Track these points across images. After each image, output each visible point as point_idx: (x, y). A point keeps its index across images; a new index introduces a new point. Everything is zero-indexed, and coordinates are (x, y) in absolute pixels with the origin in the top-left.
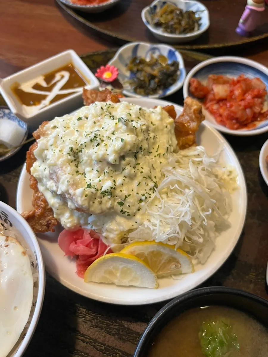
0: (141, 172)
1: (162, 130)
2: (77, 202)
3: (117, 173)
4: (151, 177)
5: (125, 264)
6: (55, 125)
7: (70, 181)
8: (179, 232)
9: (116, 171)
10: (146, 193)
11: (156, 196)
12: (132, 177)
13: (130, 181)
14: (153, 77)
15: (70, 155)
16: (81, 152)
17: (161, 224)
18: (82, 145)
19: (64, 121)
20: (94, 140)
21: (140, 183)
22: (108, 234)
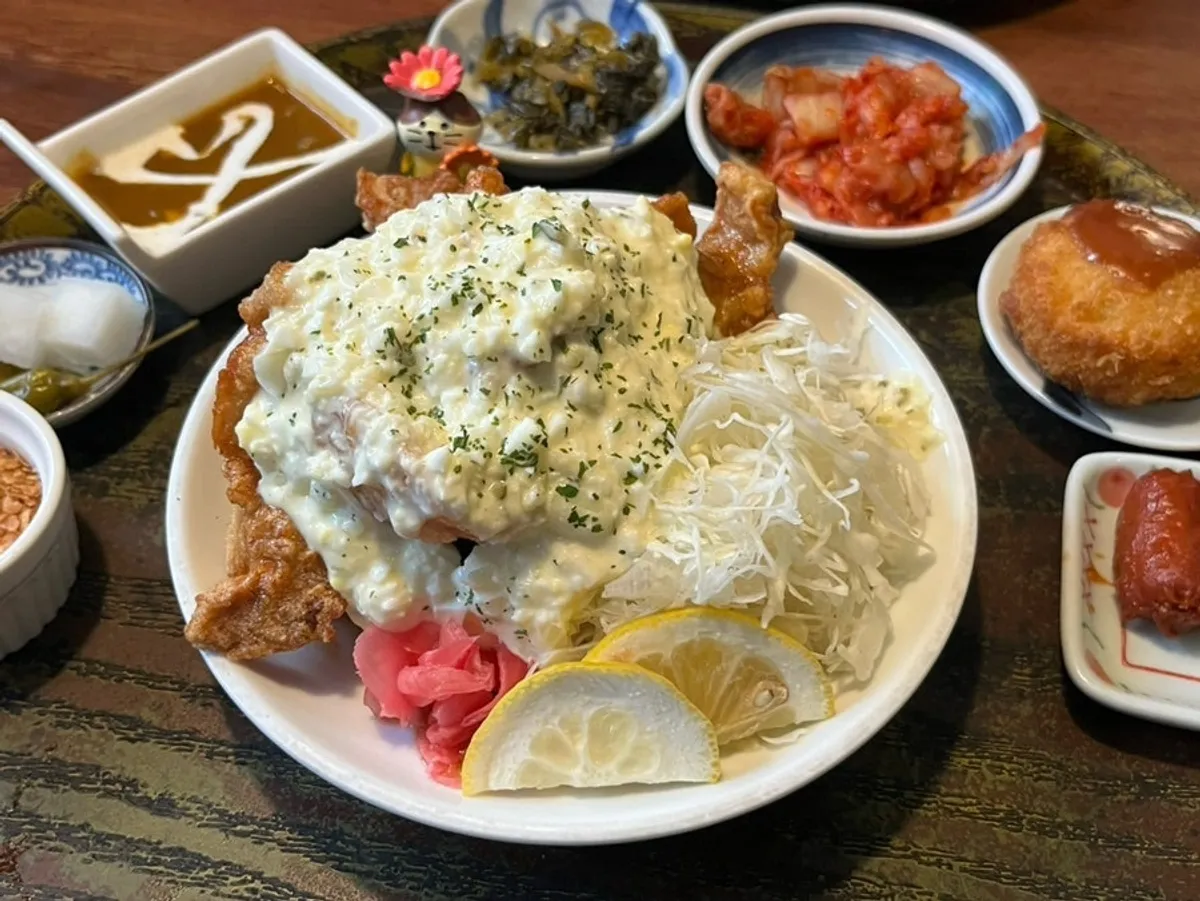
0: (622, 391)
1: (663, 268)
2: (429, 494)
3: (545, 395)
4: (654, 406)
5: (601, 700)
6: (321, 269)
7: (401, 432)
8: (769, 558)
9: (541, 389)
10: (645, 453)
11: (676, 462)
12: (592, 407)
13: (589, 421)
14: (575, 93)
15: (384, 358)
16: (423, 341)
17: (704, 542)
18: (421, 317)
19: (347, 254)
20: (463, 295)
21: (620, 424)
22: (530, 613)
